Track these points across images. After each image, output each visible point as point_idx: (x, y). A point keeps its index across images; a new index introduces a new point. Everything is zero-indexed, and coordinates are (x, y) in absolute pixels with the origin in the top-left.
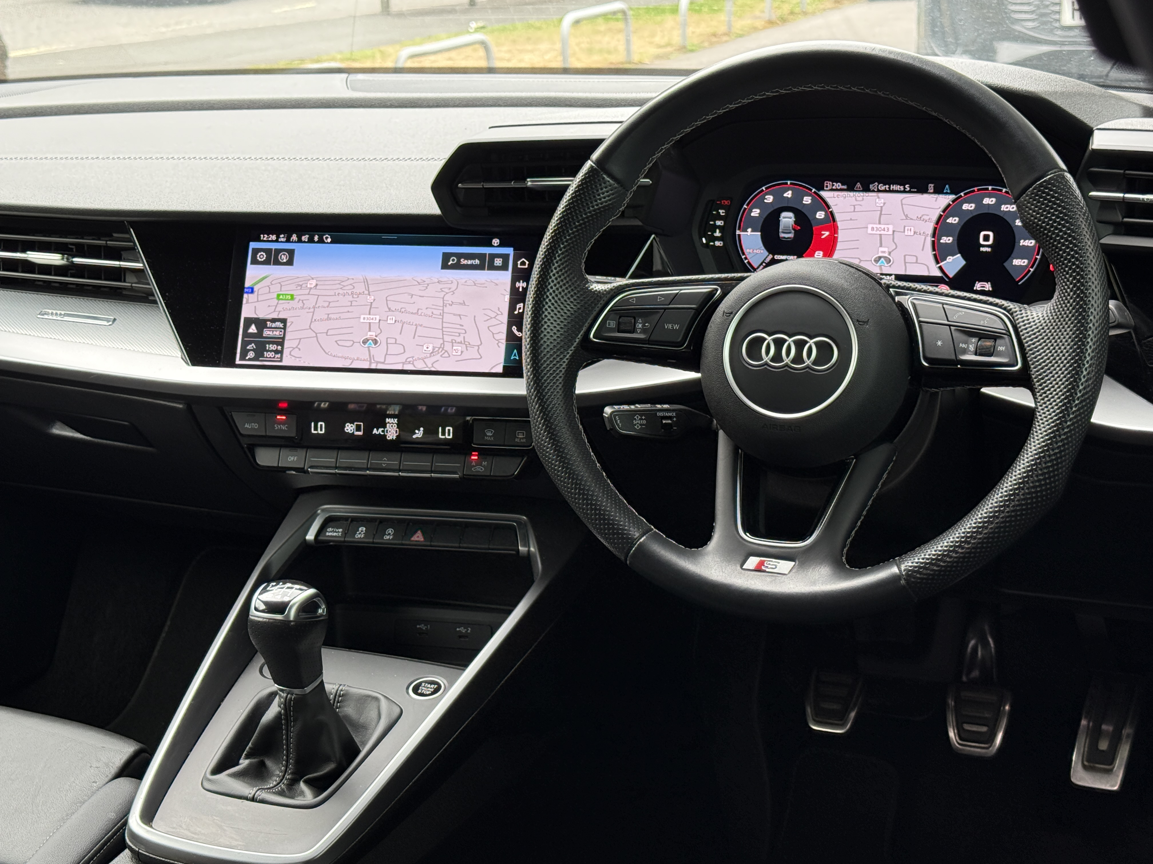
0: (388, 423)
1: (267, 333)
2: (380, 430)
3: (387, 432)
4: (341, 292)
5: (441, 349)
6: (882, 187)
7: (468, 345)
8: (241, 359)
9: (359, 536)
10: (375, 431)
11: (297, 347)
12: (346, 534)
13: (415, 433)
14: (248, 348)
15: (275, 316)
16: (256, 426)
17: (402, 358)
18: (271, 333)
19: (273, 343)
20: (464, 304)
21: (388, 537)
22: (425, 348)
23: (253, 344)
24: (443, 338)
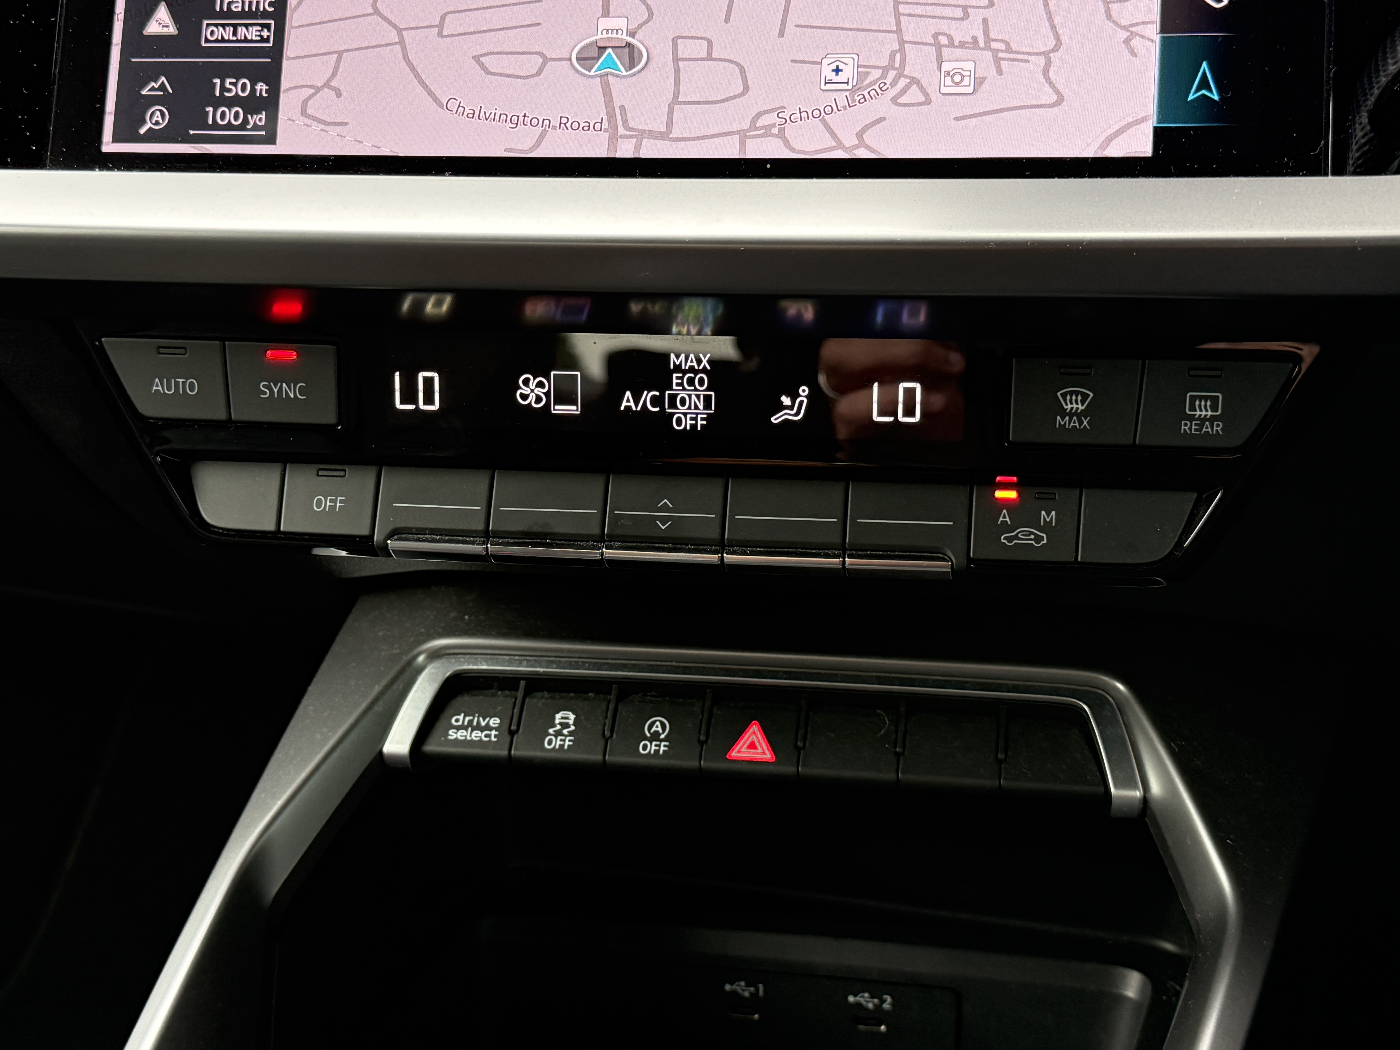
0: (678, 368)
1: (213, 33)
2: (647, 396)
3: (673, 405)
5: (892, 74)
7: (1002, 54)
8: (118, 136)
9: (557, 743)
10: (628, 401)
11: (327, 85)
12: (512, 733)
13: (782, 407)
14: (144, 92)
16: (192, 387)
18: (228, 34)
19: (238, 71)
21: (652, 748)
22: (828, 72)
23: (163, 79)
24: (899, 31)
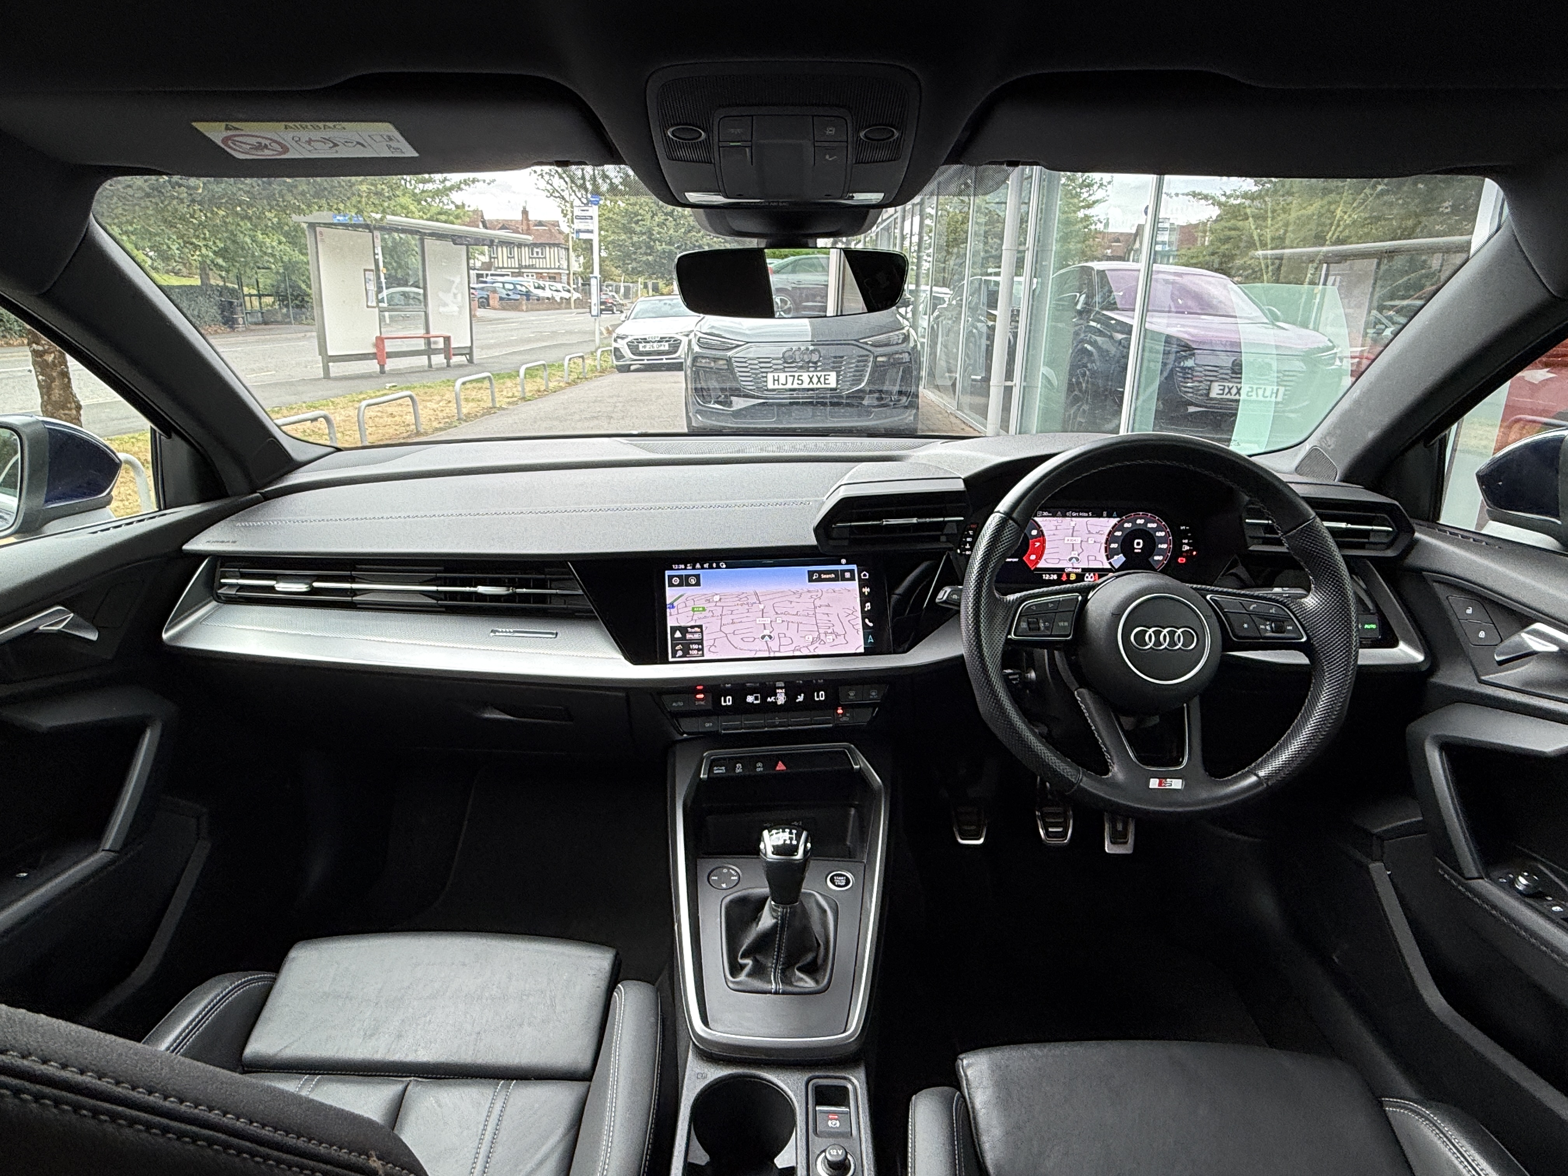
0: (778, 693)
1: (688, 636)
2: (772, 698)
3: (778, 700)
4: (740, 603)
5: (818, 639)
6: (1074, 514)
7: (837, 635)
8: (673, 657)
9: (738, 770)
10: (768, 699)
11: (713, 645)
12: (728, 770)
13: (798, 698)
14: (676, 649)
15: (693, 623)
16: (680, 704)
17: (792, 647)
18: (692, 636)
19: (695, 643)
20: (829, 606)
21: (759, 770)
23: (680, 646)
24: (818, 631)
